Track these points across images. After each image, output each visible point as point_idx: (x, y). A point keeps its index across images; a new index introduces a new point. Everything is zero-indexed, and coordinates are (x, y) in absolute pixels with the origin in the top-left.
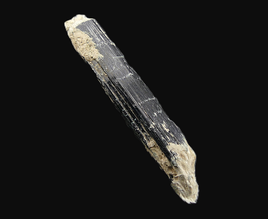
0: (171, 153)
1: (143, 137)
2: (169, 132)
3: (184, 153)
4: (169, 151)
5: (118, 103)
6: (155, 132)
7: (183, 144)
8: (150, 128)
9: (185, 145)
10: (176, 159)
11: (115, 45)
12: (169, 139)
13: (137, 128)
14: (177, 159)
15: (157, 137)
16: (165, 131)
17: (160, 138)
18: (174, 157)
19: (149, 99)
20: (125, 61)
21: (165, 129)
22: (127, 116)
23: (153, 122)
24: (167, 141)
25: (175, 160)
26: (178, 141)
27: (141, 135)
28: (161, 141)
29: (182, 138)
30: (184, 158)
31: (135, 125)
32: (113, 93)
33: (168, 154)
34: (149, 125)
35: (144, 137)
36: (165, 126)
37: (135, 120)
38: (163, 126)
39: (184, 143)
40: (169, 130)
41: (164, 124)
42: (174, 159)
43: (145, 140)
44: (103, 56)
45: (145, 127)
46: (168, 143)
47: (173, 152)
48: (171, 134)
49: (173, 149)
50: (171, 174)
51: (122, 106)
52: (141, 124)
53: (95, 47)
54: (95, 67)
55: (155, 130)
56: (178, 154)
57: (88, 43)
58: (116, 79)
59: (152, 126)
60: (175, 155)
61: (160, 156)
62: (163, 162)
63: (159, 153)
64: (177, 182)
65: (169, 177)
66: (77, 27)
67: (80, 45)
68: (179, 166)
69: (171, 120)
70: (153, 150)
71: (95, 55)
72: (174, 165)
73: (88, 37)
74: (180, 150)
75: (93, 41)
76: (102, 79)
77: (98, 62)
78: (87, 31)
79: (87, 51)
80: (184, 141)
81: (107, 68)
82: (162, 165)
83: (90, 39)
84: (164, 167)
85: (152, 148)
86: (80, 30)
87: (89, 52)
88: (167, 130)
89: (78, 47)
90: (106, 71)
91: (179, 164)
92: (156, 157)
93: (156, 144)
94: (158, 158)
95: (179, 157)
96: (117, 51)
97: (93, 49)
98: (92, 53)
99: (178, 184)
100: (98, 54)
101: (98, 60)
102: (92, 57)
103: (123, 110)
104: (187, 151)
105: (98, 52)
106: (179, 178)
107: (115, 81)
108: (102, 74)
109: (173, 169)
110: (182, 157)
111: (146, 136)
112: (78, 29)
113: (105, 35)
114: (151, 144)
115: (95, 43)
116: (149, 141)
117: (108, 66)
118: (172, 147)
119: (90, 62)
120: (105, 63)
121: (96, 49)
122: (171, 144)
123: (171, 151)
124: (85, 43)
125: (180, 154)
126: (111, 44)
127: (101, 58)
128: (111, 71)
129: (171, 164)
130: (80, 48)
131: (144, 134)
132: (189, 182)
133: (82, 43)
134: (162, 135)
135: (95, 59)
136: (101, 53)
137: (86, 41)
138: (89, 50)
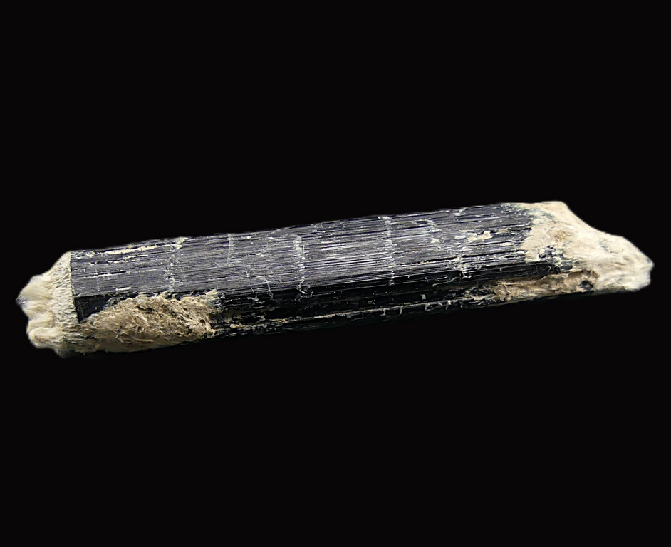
0: (544, 259)
1: (473, 300)
2: (492, 232)
3: (556, 230)
4: (538, 259)
5: (360, 315)
6: (480, 267)
7: (532, 216)
8: (466, 275)
9: (536, 214)
10: (561, 255)
12: (509, 244)
13: (446, 303)
14: (561, 252)
15: (495, 268)
16: (487, 243)
17: (500, 266)
18: (555, 255)
19: (389, 233)
20: (248, 238)
21: (482, 238)
22: (403, 312)
23: (453, 258)
24: (513, 251)
25: (563, 258)
26: (525, 226)
27: (466, 302)
28: (509, 265)
29: (518, 213)
30: (564, 235)
31: (434, 305)
32: (327, 316)
33: (543, 269)
34: (458, 273)
35: (475, 298)
36: (475, 234)
37: (424, 297)
38: (475, 239)
39: (531, 214)
40: (489, 232)
41: (469, 234)
42: (560, 259)
43: (481, 301)
44: (214, 292)
45: (455, 285)
46: (519, 252)
47: (543, 252)
48: (501, 231)
49: (536, 249)
50: (579, 283)
51: (371, 310)
52: (443, 289)
53: (175, 300)
54: (233, 326)
55: (476, 266)
56: (553, 243)
57: (149, 310)
58: (298, 291)
59: (463, 267)
60: (553, 253)
61: (535, 284)
62: (549, 287)
63: (528, 285)
64: (601, 279)
65: (582, 290)
66: (80, 319)
67: (144, 338)
68: (578, 256)
69: (461, 210)
70: (515, 294)
71: (199, 311)
72: (571, 268)
73: (132, 304)
74: (545, 232)
75: (153, 295)
76: (275, 324)
77: (224, 312)
78: (110, 297)
79: (174, 324)
80: (525, 211)
81: (254, 297)
82: (554, 291)
83: (141, 299)
84: (557, 290)
85: (508, 294)
86: (96, 315)
87: (181, 322)
88: (488, 235)
89: (144, 343)
90: (263, 304)
91: (574, 254)
92: (531, 295)
93: (507, 282)
94: (536, 294)
95: (559, 245)
96: (209, 242)
97: (176, 306)
98: (188, 316)
99: (605, 281)
100: (202, 300)
101: (218, 310)
102: (202, 321)
103: (384, 314)
104: (551, 216)
105: (193, 298)
106: (596, 270)
107: (302, 294)
108: (262, 317)
109: (573, 273)
110: (561, 239)
111: (474, 293)
112: (90, 318)
113: (139, 249)
114: (500, 293)
115: (159, 293)
116: (489, 290)
117: (250, 291)
118: (533, 247)
119: (211, 334)
120: (240, 297)
121: (184, 299)
122: (524, 245)
123: (540, 256)
124: (146, 320)
125: (554, 239)
126: (178, 246)
127: (218, 298)
128: (270, 290)
129: (566, 273)
130: (151, 341)
131: (469, 295)
132: (613, 254)
133: (140, 328)
134: (495, 256)
135: (212, 316)
136: (202, 292)
137: (141, 315)
138: (176, 321)
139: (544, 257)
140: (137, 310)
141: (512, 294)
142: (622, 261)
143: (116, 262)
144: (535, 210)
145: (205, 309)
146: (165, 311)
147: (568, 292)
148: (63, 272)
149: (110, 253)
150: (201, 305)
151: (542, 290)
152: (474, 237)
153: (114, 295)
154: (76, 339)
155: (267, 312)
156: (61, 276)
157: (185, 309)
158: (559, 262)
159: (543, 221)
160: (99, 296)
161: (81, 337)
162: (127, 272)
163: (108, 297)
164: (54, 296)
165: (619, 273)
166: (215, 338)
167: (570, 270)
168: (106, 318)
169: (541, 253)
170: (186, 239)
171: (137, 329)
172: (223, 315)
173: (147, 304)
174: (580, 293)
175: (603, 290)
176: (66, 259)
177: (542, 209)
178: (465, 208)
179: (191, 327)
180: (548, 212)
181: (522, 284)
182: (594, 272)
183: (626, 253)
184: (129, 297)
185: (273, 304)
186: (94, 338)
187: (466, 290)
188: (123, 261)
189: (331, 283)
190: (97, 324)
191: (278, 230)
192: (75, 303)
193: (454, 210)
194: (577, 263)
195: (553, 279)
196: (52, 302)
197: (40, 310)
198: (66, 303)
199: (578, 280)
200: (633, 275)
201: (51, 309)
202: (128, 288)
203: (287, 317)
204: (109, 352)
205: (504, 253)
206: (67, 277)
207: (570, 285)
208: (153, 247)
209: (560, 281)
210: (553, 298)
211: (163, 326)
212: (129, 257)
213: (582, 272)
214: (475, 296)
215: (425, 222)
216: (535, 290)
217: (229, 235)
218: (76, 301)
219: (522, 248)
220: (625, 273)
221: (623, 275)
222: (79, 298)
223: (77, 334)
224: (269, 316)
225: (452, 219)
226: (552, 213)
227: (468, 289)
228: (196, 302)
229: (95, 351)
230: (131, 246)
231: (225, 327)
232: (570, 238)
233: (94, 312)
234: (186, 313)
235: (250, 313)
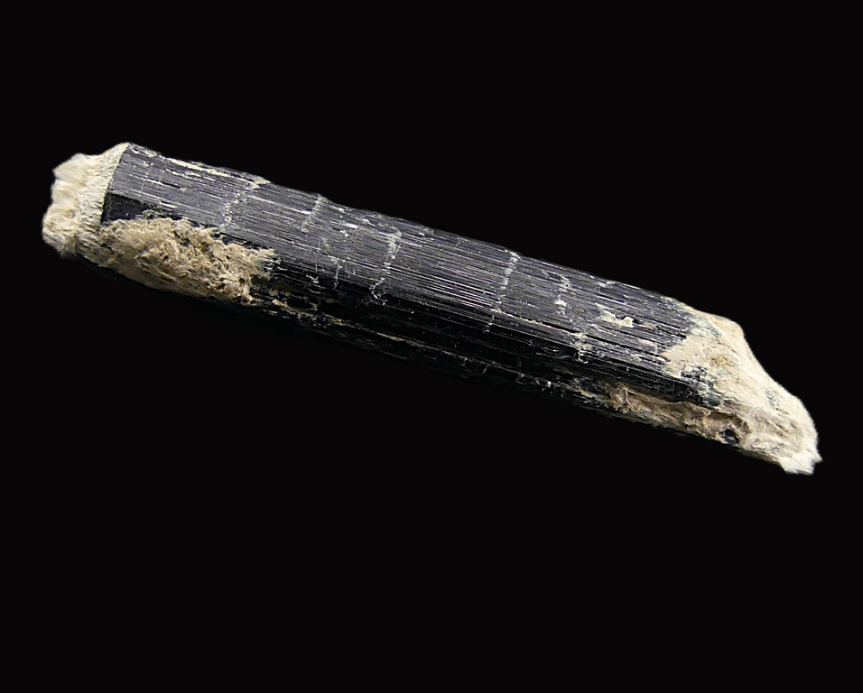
0: (687, 379)
1: (579, 394)
2: (635, 321)
3: (717, 351)
4: (679, 377)
5: (434, 353)
6: (603, 355)
7: (693, 324)
8: (582, 357)
9: (700, 323)
10: (710, 384)
11: (265, 182)
12: (651, 344)
13: (546, 383)
14: (712, 381)
15: (620, 365)
16: (624, 331)
17: (629, 364)
18: (703, 381)
19: (508, 271)
20: (341, 210)
21: (621, 323)
22: (487, 372)
23: (574, 332)
24: (652, 355)
25: (712, 389)
26: (679, 331)
27: (570, 393)
28: (640, 368)
29: (677, 312)
30: (725, 362)
31: (530, 380)
32: (393, 338)
33: (681, 392)
34: (574, 351)
35: (583, 393)
36: (614, 315)
37: (520, 364)
38: (610, 320)
39: (693, 320)
40: (632, 320)
41: (606, 312)
42: (708, 388)
43: (589, 398)
44: (270, 252)
45: (564, 365)
46: (659, 358)
47: (689, 370)
48: (646, 325)
49: (682, 363)
50: (722, 430)
51: (450, 354)
52: (548, 365)
53: (221, 242)
54: (276, 302)
55: (598, 352)
56: (706, 365)
57: (186, 242)
58: (369, 292)
59: (582, 348)
60: (701, 377)
61: (663, 407)
62: (682, 418)
63: (656, 404)
64: (752, 437)
65: (723, 441)
66: (103, 218)
67: (166, 272)
68: (733, 394)
69: (609, 282)
70: (636, 408)
71: (243, 266)
72: (717, 405)
73: (170, 226)
74: (701, 348)
75: (198, 226)
76: (326, 322)
77: (272, 280)
78: (149, 208)
79: (208, 270)
80: (687, 314)
81: (315, 277)
82: (687, 426)
83: (182, 225)
84: (691, 426)
85: (626, 405)
86: (123, 222)
87: (217, 270)
88: (628, 322)
89: (165, 278)
90: (322, 291)
91: (729, 389)
92: (655, 418)
93: (630, 388)
94: (662, 419)
95: (713, 371)
96: (293, 196)
97: (220, 250)
98: (227, 267)
99: (757, 440)
100: (251, 255)
101: (266, 275)
102: (242, 281)
103: (463, 365)
104: (717, 334)
105: (243, 249)
106: (751, 424)
107: (373, 298)
108: (315, 306)
109: (719, 413)
110: (718, 365)
111: (584, 385)
112: (116, 222)
113: (208, 171)
114: (615, 399)
115: (206, 226)
116: (604, 390)
117: (312, 268)
118: (679, 360)
119: (246, 300)
120: (297, 270)
121: (232, 245)
122: (668, 353)
123: (683, 374)
124: (177, 251)
125: (710, 361)
126: (254, 185)
127: (272, 261)
128: (336, 277)
129: (709, 408)
130: (174, 278)
131: (575, 385)
132: (780, 413)
133: (166, 258)
134: (627, 351)
135: (255, 279)
136: (256, 247)
137: (174, 243)
138: (210, 266)
139: (688, 376)
140: (173, 235)
141: (631, 406)
142: (787, 426)
143: (174, 173)
144: (700, 319)
145: (251, 267)
146: (204, 251)
147: (704, 435)
148: (111, 161)
149: (174, 161)
150: (249, 261)
151: (671, 417)
152: (609, 318)
153: (154, 207)
154: (90, 242)
155: (323, 302)
156: (108, 164)
157: (228, 258)
158: (705, 392)
159: (704, 334)
160: (137, 201)
161: (96, 242)
162: (181, 189)
163: (146, 207)
164: (87, 184)
165: (777, 439)
166: (250, 307)
167: (715, 407)
168: (133, 231)
169: (686, 369)
170: (268, 182)
171: (162, 258)
172: (271, 284)
173: (187, 233)
174: (719, 442)
175: (748, 452)
176: (121, 148)
177: (710, 321)
178: (614, 282)
179: (225, 282)
180: (715, 326)
181: (649, 399)
182: (745, 424)
183: (792, 417)
184: (170, 216)
185: (334, 295)
186: (110, 248)
187: (575, 377)
188: (183, 175)
189: (413, 299)
190: (120, 233)
191: (380, 216)
192: (106, 198)
193: (600, 279)
194: (728, 403)
195: (691, 409)
196: (84, 189)
197: (67, 195)
198: (96, 194)
199: (722, 426)
200: (795, 451)
201: (78, 196)
202: (174, 207)
203: (344, 318)
204: (120, 274)
205: (640, 351)
206: (111, 168)
207: (708, 426)
208: (226, 175)
209: (698, 416)
210: (682, 435)
211: (194, 266)
212: (193, 174)
213: (731, 417)
214: (584, 390)
215: (559, 278)
216: (662, 414)
217: (320, 198)
218: (109, 196)
219: (664, 354)
220: (786, 443)
221: (782, 445)
222: (112, 194)
223: (93, 236)
224: (324, 308)
225: (593, 288)
226: (720, 331)
227: (579, 378)
228: (244, 255)
229: (105, 266)
230: (201, 164)
231: (266, 299)
232: (731, 369)
233: (123, 218)
234: (227, 262)
235: (302, 296)
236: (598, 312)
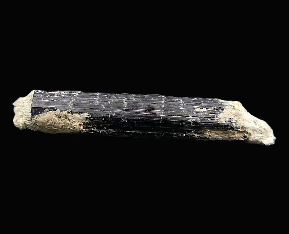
0: (227, 123)
1: (194, 136)
2: (207, 109)
3: (235, 112)
4: (224, 123)
5: (145, 134)
6: (199, 122)
7: (225, 105)
8: (193, 124)
9: (227, 104)
10: (235, 123)
12: (213, 114)
13: (183, 135)
14: (235, 122)
15: (205, 123)
16: (204, 112)
17: (208, 123)
18: (233, 122)
19: (163, 102)
20: (106, 95)
21: (202, 110)
22: (164, 135)
23: (188, 116)
24: (214, 118)
25: (236, 124)
26: (221, 109)
27: (191, 136)
28: (211, 123)
29: (219, 103)
30: (238, 115)
31: (178, 135)
32: (132, 132)
33: (226, 127)
34: (190, 123)
36: (199, 108)
37: (174, 131)
38: (199, 110)
39: (225, 104)
40: (205, 108)
41: (197, 108)
42: (234, 124)
43: (198, 136)
44: (87, 114)
45: (188, 128)
46: (217, 119)
47: (227, 120)
48: (211, 109)
49: (225, 118)
50: (242, 136)
51: (151, 132)
52: (182, 129)
53: (71, 114)
54: (92, 129)
55: (197, 121)
56: (232, 117)
57: (60, 117)
58: (121, 119)
59: (192, 121)
60: (232, 121)
61: (222, 133)
62: (229, 136)
63: (219, 133)
64: (252, 136)
65: (243, 140)
66: (32, 115)
67: (56, 128)
68: (243, 124)
69: (195, 98)
70: (213, 136)
71: (79, 120)
73: (54, 113)
74: (230, 112)
75: (62, 111)
76: (110, 131)
77: (90, 123)
78: (46, 109)
79: (69, 124)
80: (222, 102)
81: (103, 118)
82: (231, 138)
83: (57, 112)
84: (232, 138)
85: (210, 135)
86: (39, 115)
87: (71, 123)
88: (205, 109)
89: (56, 130)
90: (106, 122)
91: (241, 123)
92: (220, 138)
93: (210, 130)
94: (222, 137)
95: (235, 118)
96: (90, 95)
97: (71, 117)
98: (75, 122)
99: (254, 137)
100: (81, 116)
101: (87, 121)
102: (80, 125)
103: (156, 135)
104: (233, 107)
105: (78, 115)
106: (251, 132)
107: (123, 121)
108: (105, 127)
109: (240, 131)
110: (236, 116)
111: (195, 132)
112: (36, 116)
113: (62, 93)
114: (206, 134)
115: (65, 110)
116: (202, 133)
117: (101, 116)
118: (223, 117)
119: (83, 131)
120: (97, 117)
121: (74, 114)
122: (219, 116)
123: (226, 122)
124: (58, 120)
125: (233, 115)
126: (77, 94)
127: (88, 116)
128: (109, 117)
129: (237, 130)
130: (59, 129)
131: (193, 133)
132: (259, 126)
133: (55, 123)
134: (206, 119)
135: (84, 124)
136: (82, 113)
137: (56, 118)
138: (69, 123)
139: (227, 122)
140: (55, 116)
141: (212, 136)
142: (263, 130)
143: (51, 96)
145: (82, 120)
146: (66, 118)
147: (237, 139)
148: (30, 97)
149: (50, 92)
150: (81, 118)
151: (225, 136)
152: (198, 109)
153: (47, 108)
154: (30, 124)
155: (107, 125)
156: (29, 98)
157: (74, 119)
158: (234, 126)
159: (229, 107)
160: (42, 108)
161: (32, 123)
162: (54, 101)
163: (45, 109)
164: (25, 106)
165: (260, 135)
166: (84, 133)
167: (238, 130)
168: (42, 117)
169: (226, 120)
170: (81, 92)
171: (53, 123)
172: (89, 124)
173: (59, 114)
174: (242, 141)
175: (253, 141)
176: (33, 92)
177: (230, 103)
178: (197, 98)
179: (75, 126)
180: (232, 104)
181: (217, 132)
182: (249, 133)
183: (264, 127)
184: (53, 110)
185: (110, 122)
186: (36, 124)
187: (192, 130)
188: (54, 96)
189: (135, 118)
190: (38, 119)
191: (118, 94)
192: (32, 109)
193: (192, 98)
194: (242, 127)
195: (231, 132)
196: (24, 108)
197: (19, 111)
198: (28, 109)
199: (242, 135)
200: (267, 138)
201: (23, 110)
202: (53, 107)
203: (115, 129)
204: (41, 132)
205: (210, 118)
206: (31, 99)
207: (238, 136)
208: (67, 93)
209: (234, 134)
210: (230, 141)
211: (64, 124)
212: (57, 95)
213: (244, 132)
214: (196, 134)
215: (179, 101)
216: (222, 136)
217: (98, 93)
218: (33, 108)
219: (218, 117)
220: (264, 136)
221: (262, 137)
222: (33, 107)
223: (30, 122)
224: (108, 127)
225: (191, 101)
226: (234, 105)
228: (79, 117)
229: (36, 130)
230: (59, 91)
231: (89, 129)
232: (240, 116)
233: (38, 114)
234: (74, 120)
235: (100, 125)
236: (194, 109)
